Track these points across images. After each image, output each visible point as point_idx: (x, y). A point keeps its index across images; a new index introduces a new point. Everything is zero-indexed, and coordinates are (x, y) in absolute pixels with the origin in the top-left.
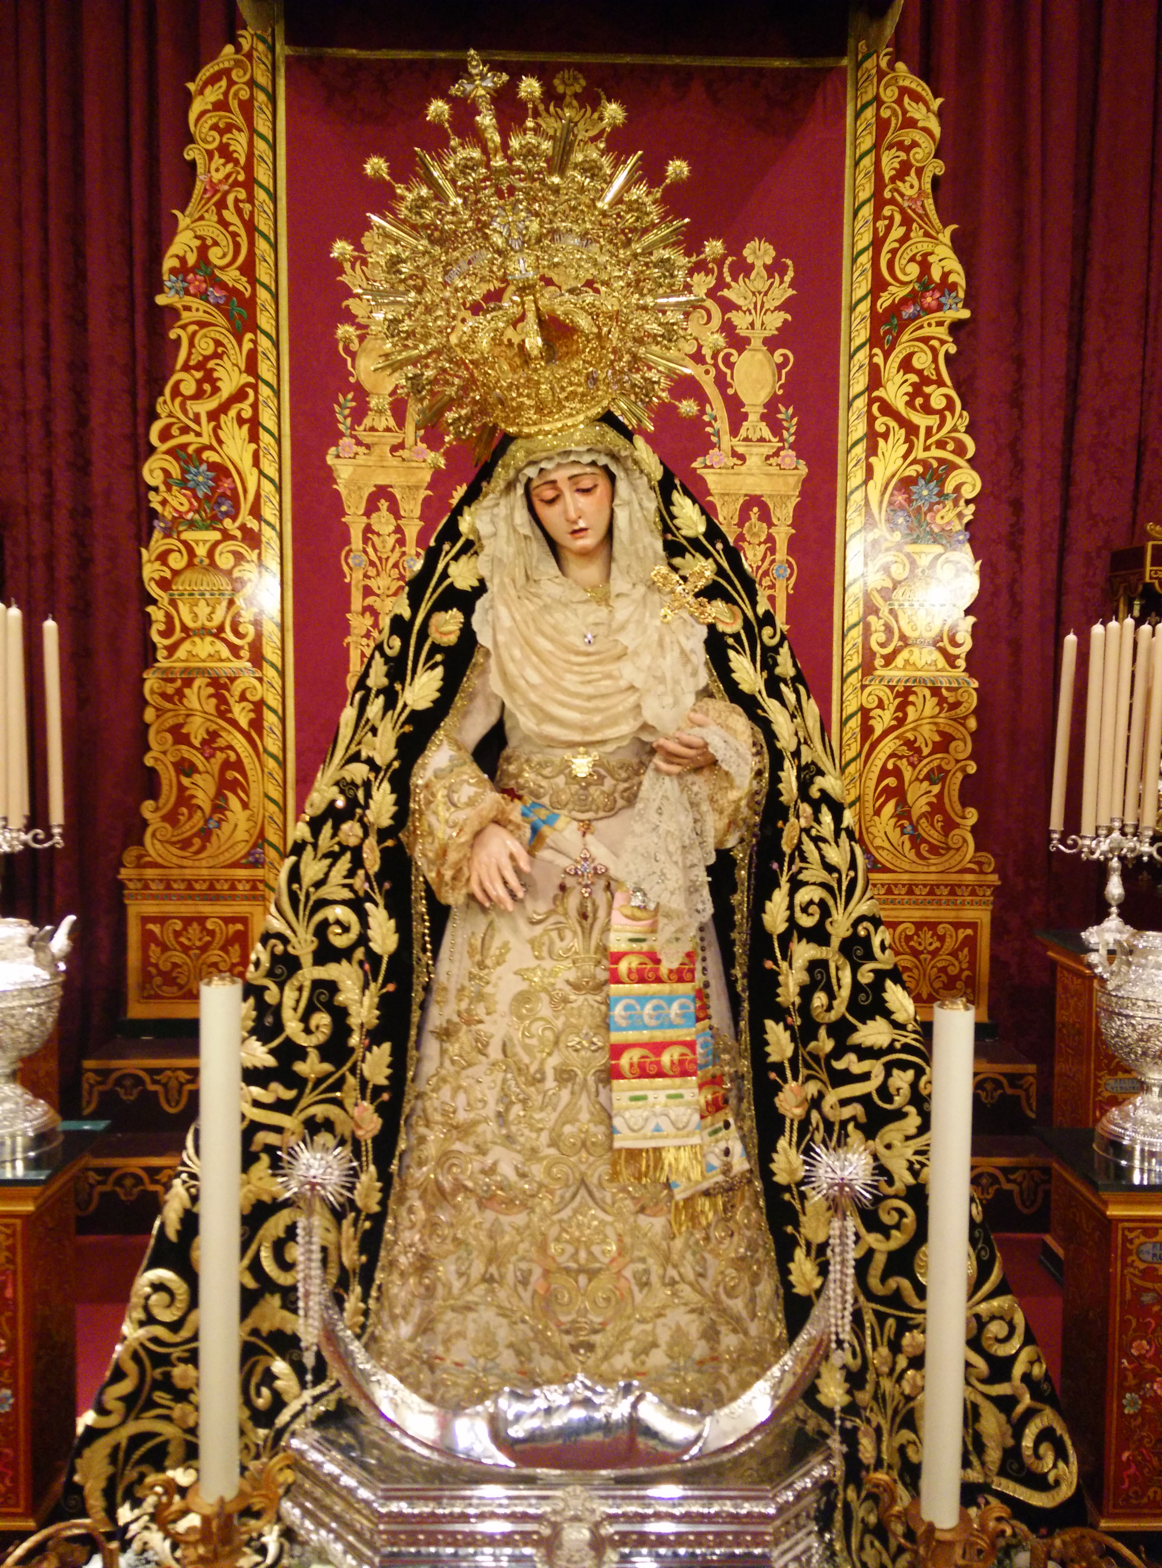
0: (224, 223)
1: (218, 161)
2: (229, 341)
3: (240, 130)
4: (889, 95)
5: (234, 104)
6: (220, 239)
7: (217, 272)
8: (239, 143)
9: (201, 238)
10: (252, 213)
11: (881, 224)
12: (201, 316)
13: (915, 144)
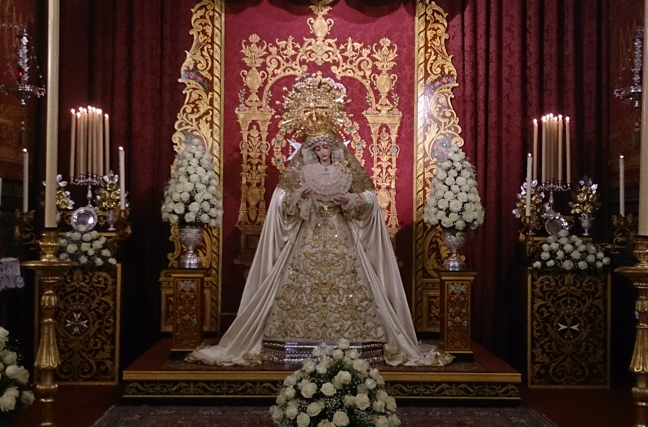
0: (203, 56)
1: (201, 35)
2: (204, 95)
3: (209, 25)
4: (429, 13)
5: (207, 17)
6: (202, 61)
7: (200, 72)
8: (209, 30)
9: (195, 61)
10: (213, 53)
11: (427, 55)
12: (194, 86)
13: (438, 28)
